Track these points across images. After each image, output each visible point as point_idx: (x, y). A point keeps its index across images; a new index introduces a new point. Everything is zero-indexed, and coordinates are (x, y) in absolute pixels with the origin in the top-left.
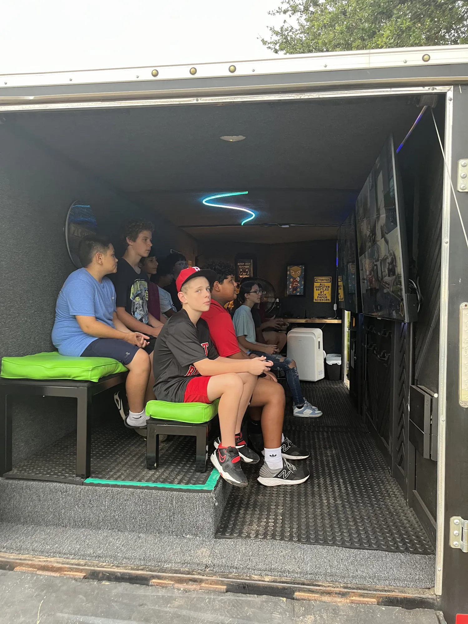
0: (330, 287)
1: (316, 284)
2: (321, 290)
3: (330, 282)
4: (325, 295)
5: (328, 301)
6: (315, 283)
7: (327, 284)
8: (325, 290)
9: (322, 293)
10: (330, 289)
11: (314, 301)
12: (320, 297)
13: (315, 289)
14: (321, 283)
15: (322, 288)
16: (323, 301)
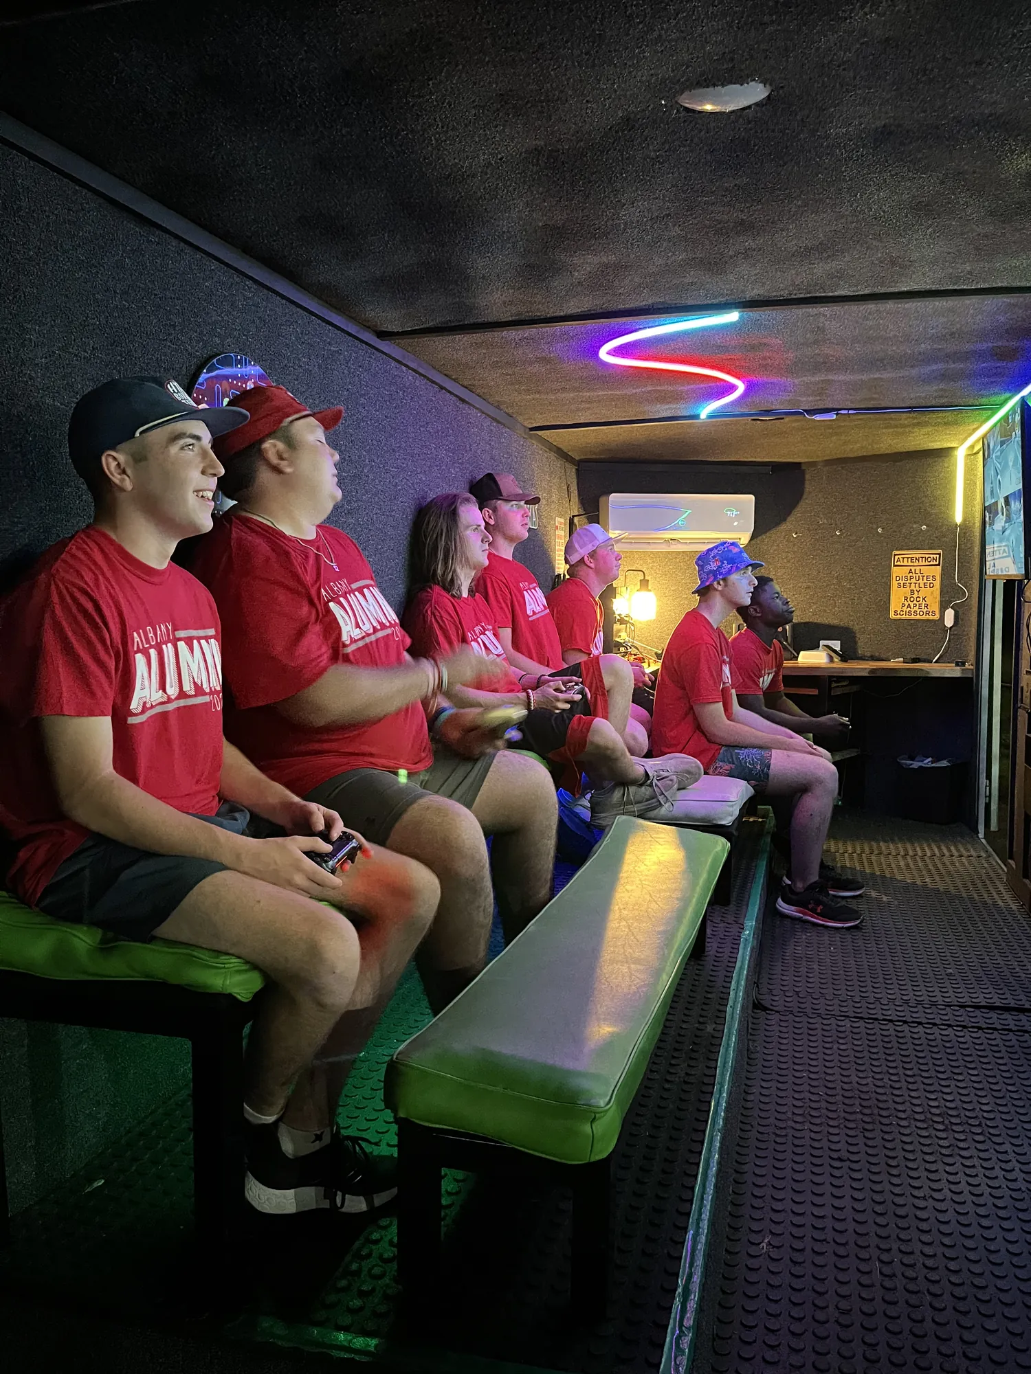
0: (938, 578)
1: (895, 571)
2: (913, 585)
3: (939, 565)
4: (924, 599)
5: (931, 617)
6: (895, 569)
7: (927, 571)
8: (922, 585)
9: (915, 596)
10: (937, 584)
11: (892, 616)
12: (909, 606)
13: (894, 584)
14: (913, 568)
15: (914, 581)
16: (918, 617)
